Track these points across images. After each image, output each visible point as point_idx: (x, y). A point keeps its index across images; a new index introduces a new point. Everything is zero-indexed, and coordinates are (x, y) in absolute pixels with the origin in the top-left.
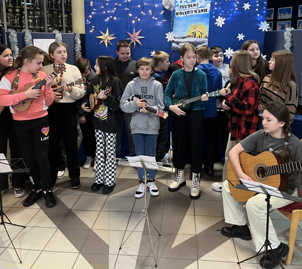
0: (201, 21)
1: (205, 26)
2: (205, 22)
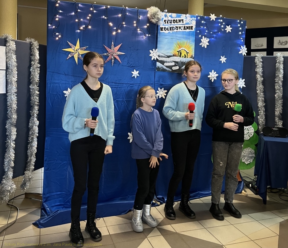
2: (191, 40)
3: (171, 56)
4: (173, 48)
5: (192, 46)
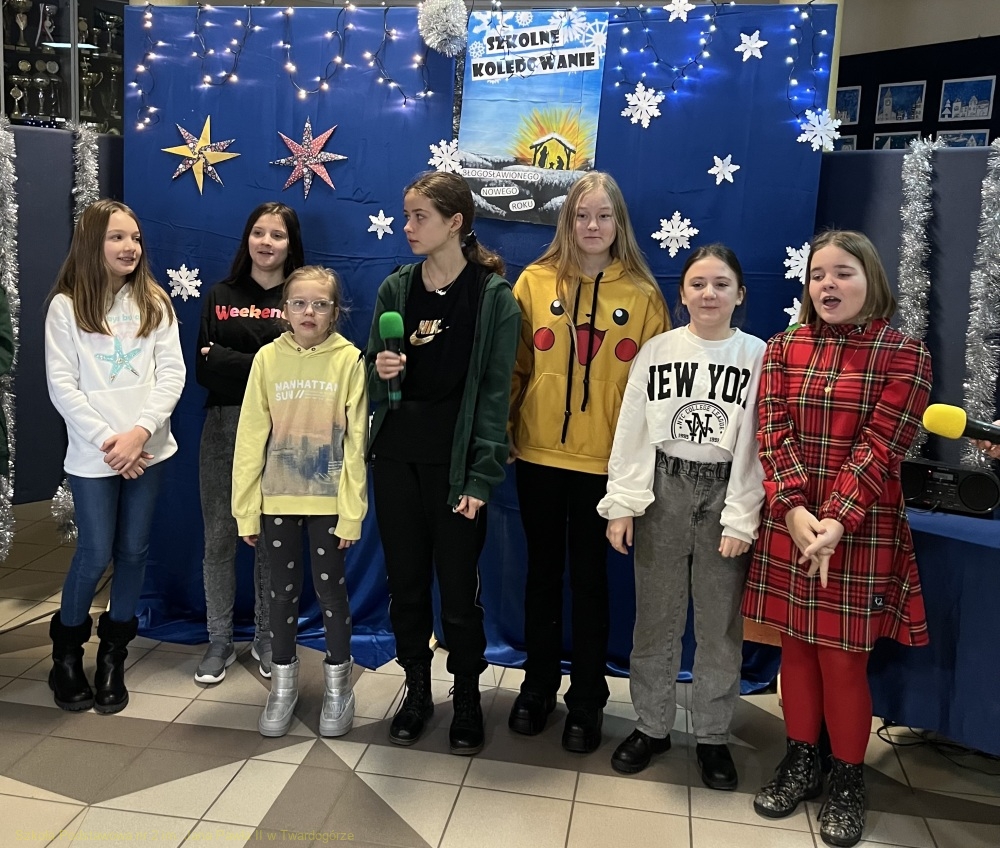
0: (567, 99)
1: (583, 122)
2: (583, 104)
3: (508, 164)
4: (515, 134)
5: (587, 124)
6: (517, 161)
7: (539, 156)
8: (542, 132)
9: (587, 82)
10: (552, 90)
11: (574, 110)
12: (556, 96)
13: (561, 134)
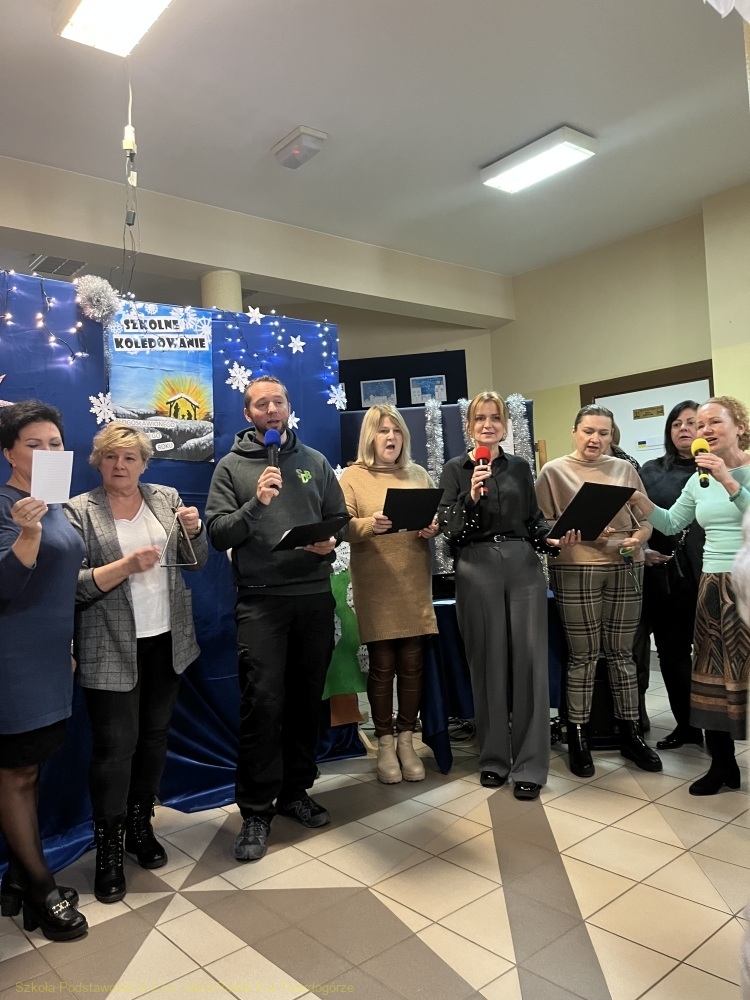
0: (189, 369)
1: (202, 386)
2: (201, 374)
3: (151, 415)
4: (154, 393)
5: (205, 388)
6: (158, 413)
7: (173, 410)
8: (174, 392)
9: (202, 359)
10: (177, 363)
11: (195, 377)
12: (181, 367)
13: (187, 394)
